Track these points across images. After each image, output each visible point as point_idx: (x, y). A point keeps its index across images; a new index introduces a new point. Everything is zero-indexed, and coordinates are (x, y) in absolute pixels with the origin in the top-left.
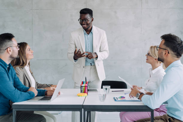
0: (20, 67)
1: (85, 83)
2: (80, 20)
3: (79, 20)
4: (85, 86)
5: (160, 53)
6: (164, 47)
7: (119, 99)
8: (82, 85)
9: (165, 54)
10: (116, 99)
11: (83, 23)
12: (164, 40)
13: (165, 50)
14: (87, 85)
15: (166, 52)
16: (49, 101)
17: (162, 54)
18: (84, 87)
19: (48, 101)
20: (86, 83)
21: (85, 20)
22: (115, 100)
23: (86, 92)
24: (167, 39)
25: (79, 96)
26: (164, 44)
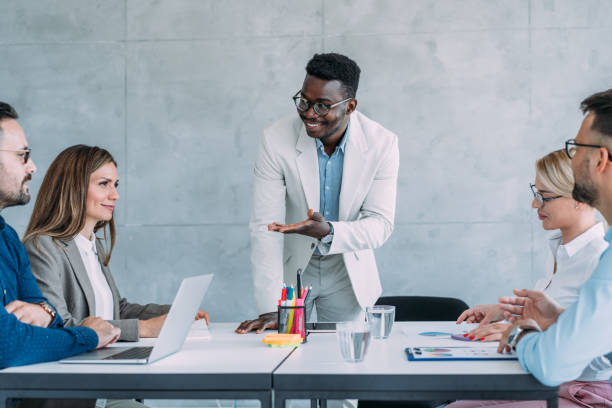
0: (54, 238)
1: (295, 294)
2: (298, 101)
3: (295, 98)
4: (296, 308)
5: (581, 165)
6: (594, 137)
7: (425, 355)
8: (283, 304)
9: (599, 163)
10: (413, 352)
11: (311, 114)
12: (593, 112)
13: (597, 150)
14: (301, 302)
15: (602, 154)
16: (144, 361)
17: (588, 167)
18: (291, 312)
19: (141, 361)
20: (299, 297)
21: (320, 106)
22: (411, 358)
23: (300, 328)
24: (604, 107)
25: (270, 346)
26: (594, 126)
